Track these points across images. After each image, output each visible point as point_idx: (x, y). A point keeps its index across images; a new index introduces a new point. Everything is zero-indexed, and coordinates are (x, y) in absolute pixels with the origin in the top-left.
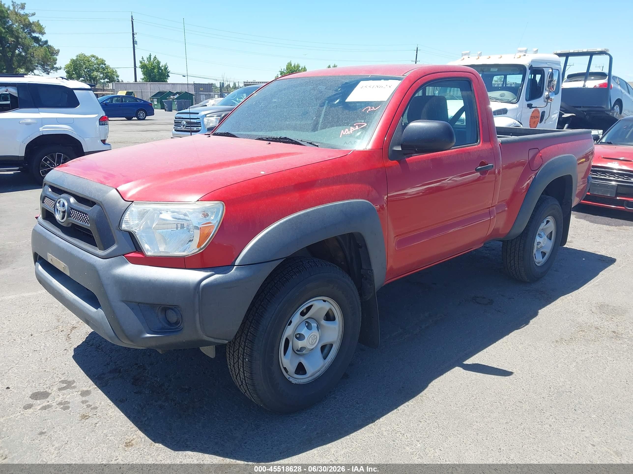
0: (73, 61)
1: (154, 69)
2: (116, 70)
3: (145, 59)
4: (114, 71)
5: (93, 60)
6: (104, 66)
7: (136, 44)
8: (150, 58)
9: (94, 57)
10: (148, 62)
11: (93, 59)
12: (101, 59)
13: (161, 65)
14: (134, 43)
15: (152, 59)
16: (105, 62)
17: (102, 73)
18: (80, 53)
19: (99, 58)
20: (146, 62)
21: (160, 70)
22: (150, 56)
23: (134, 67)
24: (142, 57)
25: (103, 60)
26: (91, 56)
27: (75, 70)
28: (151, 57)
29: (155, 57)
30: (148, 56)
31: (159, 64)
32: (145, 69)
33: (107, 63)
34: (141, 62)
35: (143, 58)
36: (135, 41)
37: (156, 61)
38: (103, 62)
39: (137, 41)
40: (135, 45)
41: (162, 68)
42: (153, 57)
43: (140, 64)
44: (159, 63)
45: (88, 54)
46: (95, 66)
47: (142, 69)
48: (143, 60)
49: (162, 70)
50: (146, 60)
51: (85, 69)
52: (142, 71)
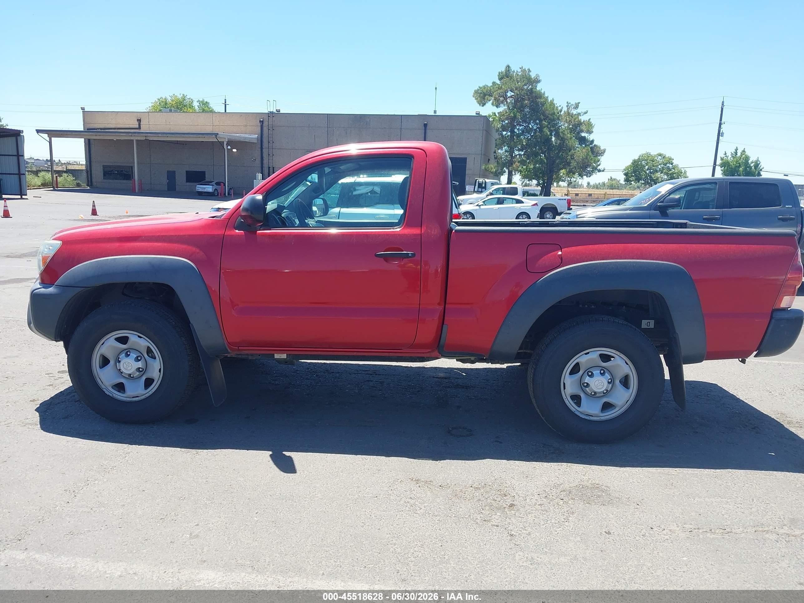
0: (635, 162)
1: (740, 166)
2: (685, 171)
3: (729, 154)
4: (683, 171)
5: (659, 160)
6: (671, 166)
7: (722, 136)
8: (736, 153)
9: (660, 155)
10: (732, 159)
11: (659, 158)
12: (669, 157)
13: (750, 161)
14: (720, 134)
15: (739, 154)
16: (673, 161)
17: (667, 174)
18: (644, 152)
19: (667, 156)
20: (729, 158)
21: (748, 167)
22: (736, 150)
23: (714, 165)
24: (725, 152)
25: (670, 159)
26: (657, 154)
27: (634, 172)
28: (738, 151)
29: (744, 151)
30: (733, 151)
31: (748, 161)
32: (726, 168)
33: (675, 162)
34: (722, 159)
35: (726, 154)
36: (721, 132)
37: (744, 156)
38: (670, 161)
39: (723, 133)
40: (721, 138)
41: (752, 165)
42: (741, 151)
43: (721, 162)
44: (747, 158)
45: (654, 153)
46: (659, 166)
47: (721, 167)
48: (726, 156)
49: (751, 168)
50: (730, 156)
51: (648, 170)
52: (722, 170)
